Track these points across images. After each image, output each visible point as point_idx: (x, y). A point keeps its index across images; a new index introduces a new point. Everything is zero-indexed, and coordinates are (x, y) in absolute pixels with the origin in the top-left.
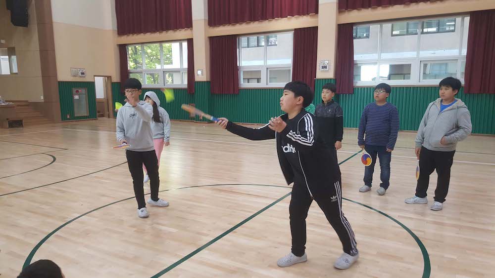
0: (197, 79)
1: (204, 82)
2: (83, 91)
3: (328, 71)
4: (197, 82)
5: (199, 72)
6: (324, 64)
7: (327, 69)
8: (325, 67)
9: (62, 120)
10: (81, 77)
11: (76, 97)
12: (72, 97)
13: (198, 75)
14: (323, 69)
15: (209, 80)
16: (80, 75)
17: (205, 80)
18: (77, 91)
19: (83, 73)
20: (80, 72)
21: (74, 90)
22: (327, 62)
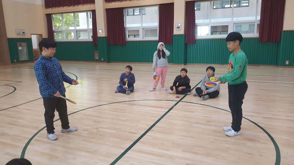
0: (99, 35)
1: (104, 37)
2: (24, 44)
3: (180, 30)
4: (99, 37)
5: (100, 31)
6: (178, 25)
7: (180, 29)
8: (179, 28)
9: (12, 63)
10: (22, 35)
11: (20, 48)
12: (17, 49)
13: (99, 33)
14: (178, 29)
15: (106, 36)
16: (22, 34)
17: (104, 36)
18: (20, 45)
19: (23, 33)
20: (22, 32)
21: (18, 44)
22: (180, 24)
